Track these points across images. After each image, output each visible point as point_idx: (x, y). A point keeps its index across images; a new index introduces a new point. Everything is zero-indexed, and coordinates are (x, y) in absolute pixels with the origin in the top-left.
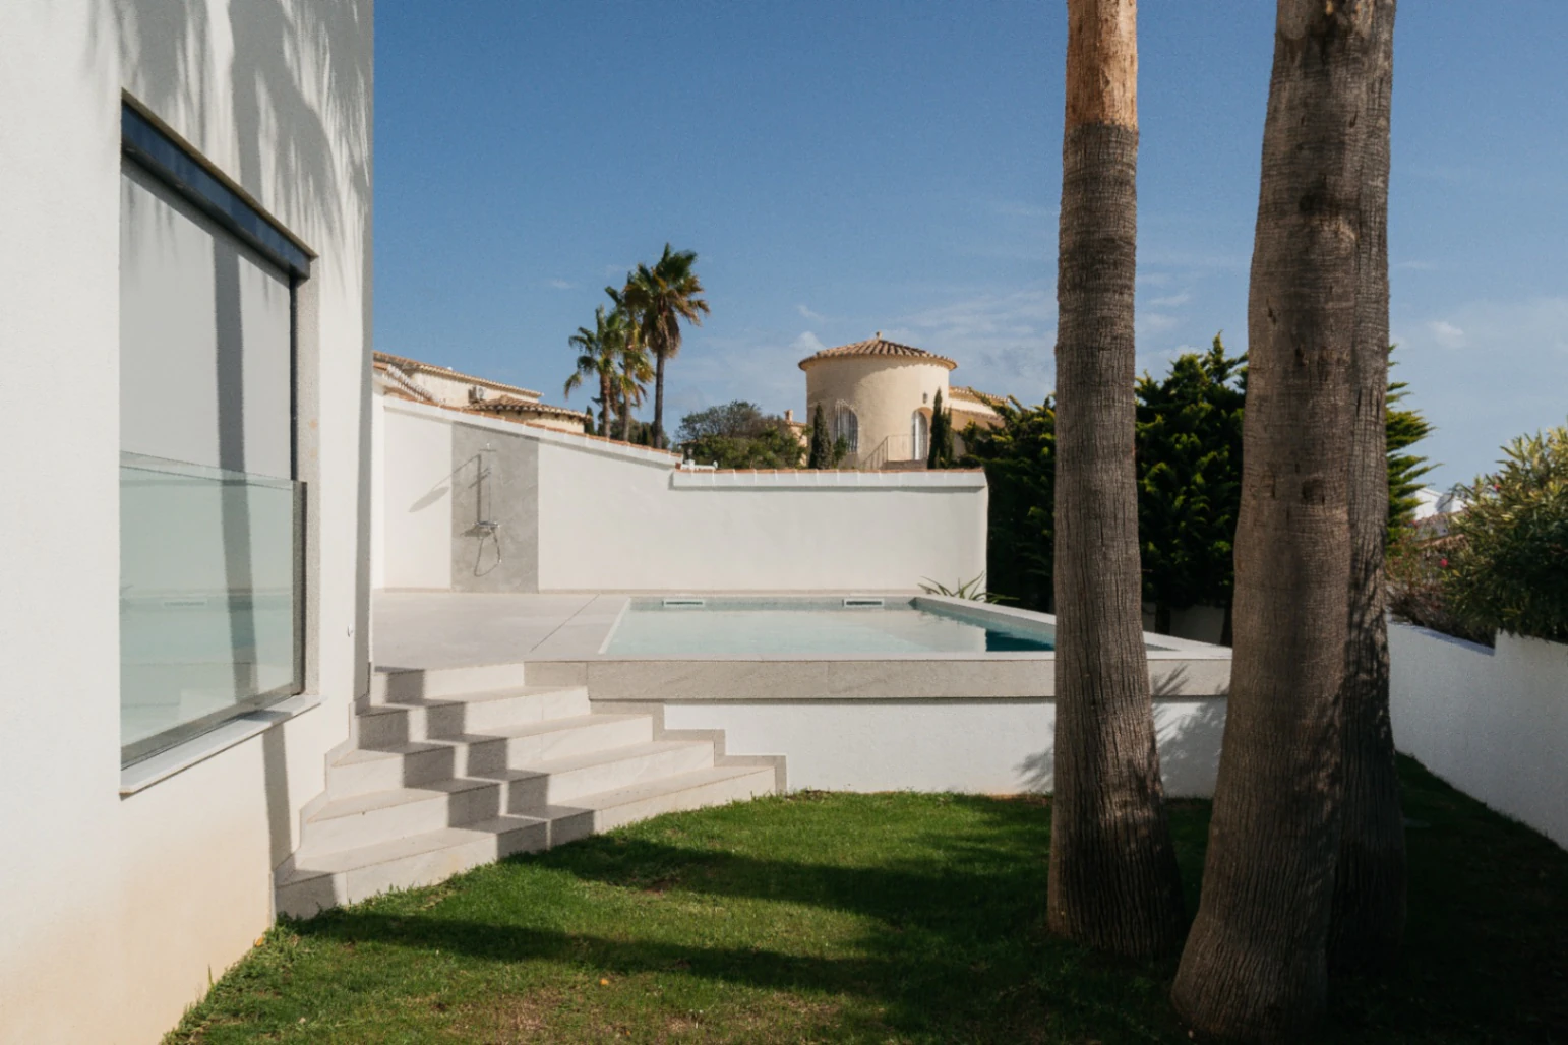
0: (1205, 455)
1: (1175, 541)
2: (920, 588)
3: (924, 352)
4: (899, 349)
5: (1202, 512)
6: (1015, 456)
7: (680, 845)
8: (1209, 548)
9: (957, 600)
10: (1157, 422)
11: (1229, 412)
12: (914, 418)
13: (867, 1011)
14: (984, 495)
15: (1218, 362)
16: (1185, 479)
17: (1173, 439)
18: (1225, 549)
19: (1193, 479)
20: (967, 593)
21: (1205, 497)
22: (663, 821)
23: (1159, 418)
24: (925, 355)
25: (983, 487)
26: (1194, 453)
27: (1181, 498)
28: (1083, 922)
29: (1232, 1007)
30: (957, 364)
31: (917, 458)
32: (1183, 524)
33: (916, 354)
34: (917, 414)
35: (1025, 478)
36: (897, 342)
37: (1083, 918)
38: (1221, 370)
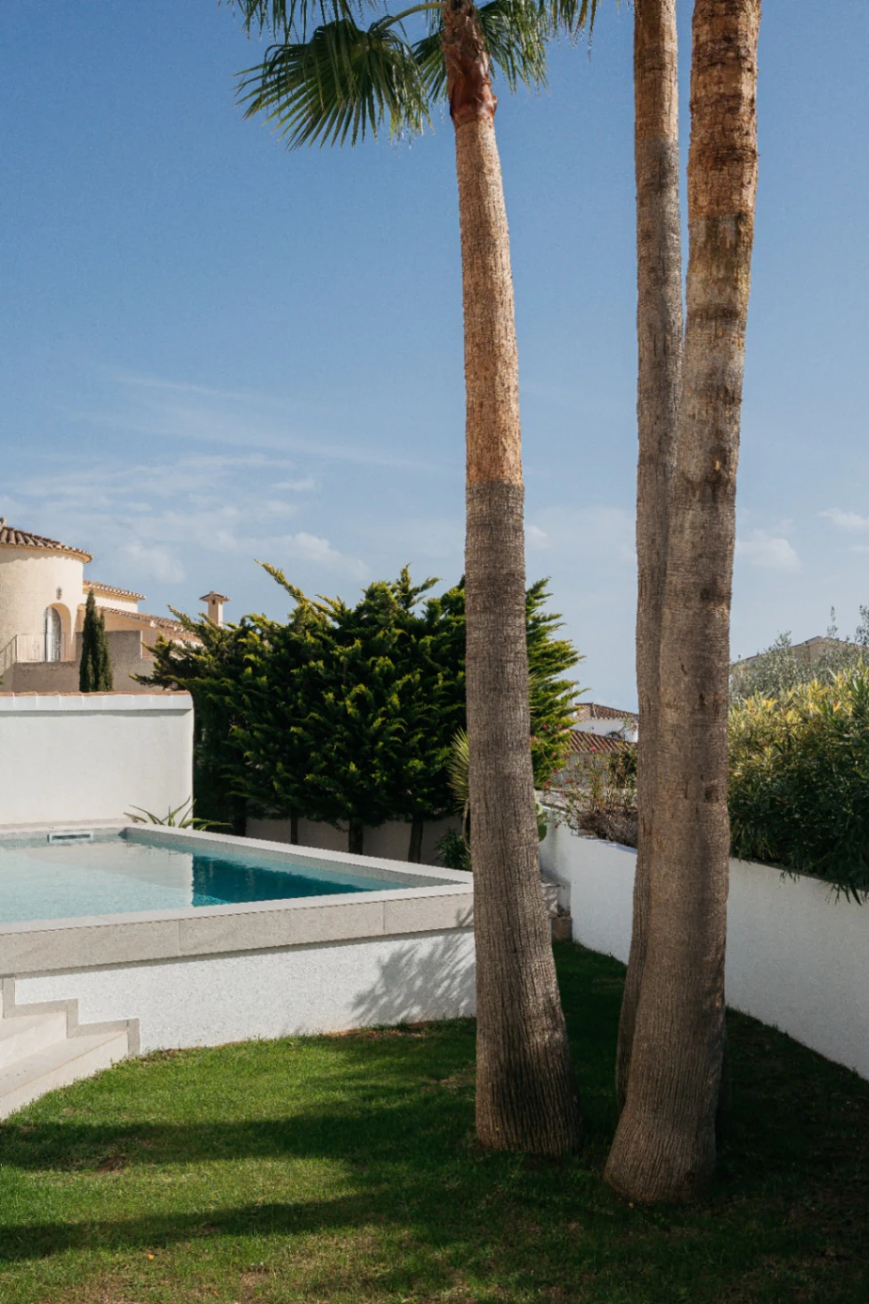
0: (400, 678)
1: (375, 762)
2: (125, 817)
3: (58, 543)
4: (28, 538)
5: (398, 732)
6: (217, 677)
7: (95, 1123)
8: (404, 767)
9: (165, 829)
10: (355, 646)
11: (418, 638)
12: (46, 614)
13: (396, 1237)
14: (190, 717)
15: (404, 590)
16: (381, 700)
17: (369, 663)
18: (419, 767)
19: (389, 700)
20: (177, 819)
21: (403, 720)
22: (50, 1100)
23: (358, 643)
24: (59, 546)
25: (189, 710)
26: (389, 678)
27: (380, 719)
28: (516, 1133)
29: (662, 1178)
30: (93, 557)
31: (49, 660)
32: (381, 744)
33: (49, 545)
34: (50, 611)
35: (227, 699)
36: (27, 531)
37: (516, 1130)
38: (407, 598)
